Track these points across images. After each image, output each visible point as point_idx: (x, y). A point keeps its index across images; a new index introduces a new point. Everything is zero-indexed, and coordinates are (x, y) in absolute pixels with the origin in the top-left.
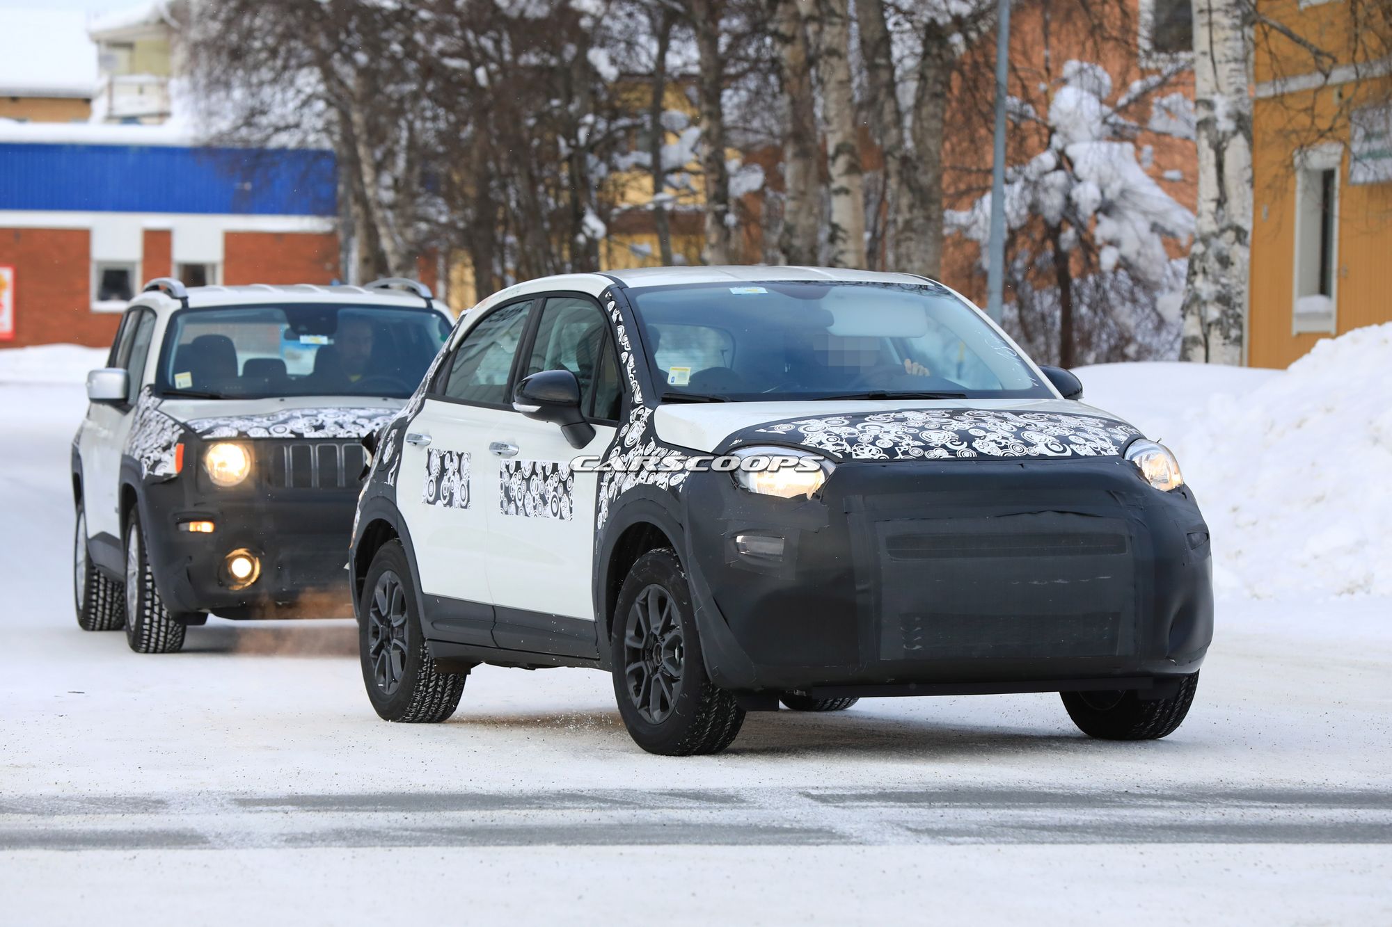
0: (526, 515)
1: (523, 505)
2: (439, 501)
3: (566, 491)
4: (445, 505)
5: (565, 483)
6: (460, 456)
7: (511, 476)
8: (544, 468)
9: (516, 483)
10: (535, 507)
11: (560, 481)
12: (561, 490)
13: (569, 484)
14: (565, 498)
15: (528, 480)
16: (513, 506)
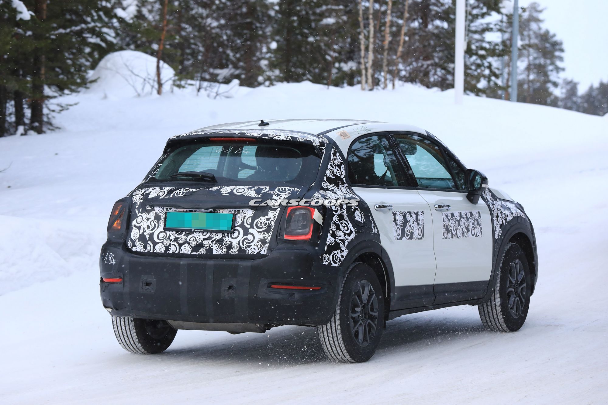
0: (457, 237)
1: (456, 233)
2: (404, 239)
3: (479, 224)
4: (408, 239)
5: (477, 220)
6: (417, 214)
7: (449, 220)
8: (466, 215)
9: (452, 225)
10: (463, 233)
11: (475, 220)
12: (476, 224)
13: (479, 220)
14: (478, 227)
15: (459, 222)
16: (450, 235)
